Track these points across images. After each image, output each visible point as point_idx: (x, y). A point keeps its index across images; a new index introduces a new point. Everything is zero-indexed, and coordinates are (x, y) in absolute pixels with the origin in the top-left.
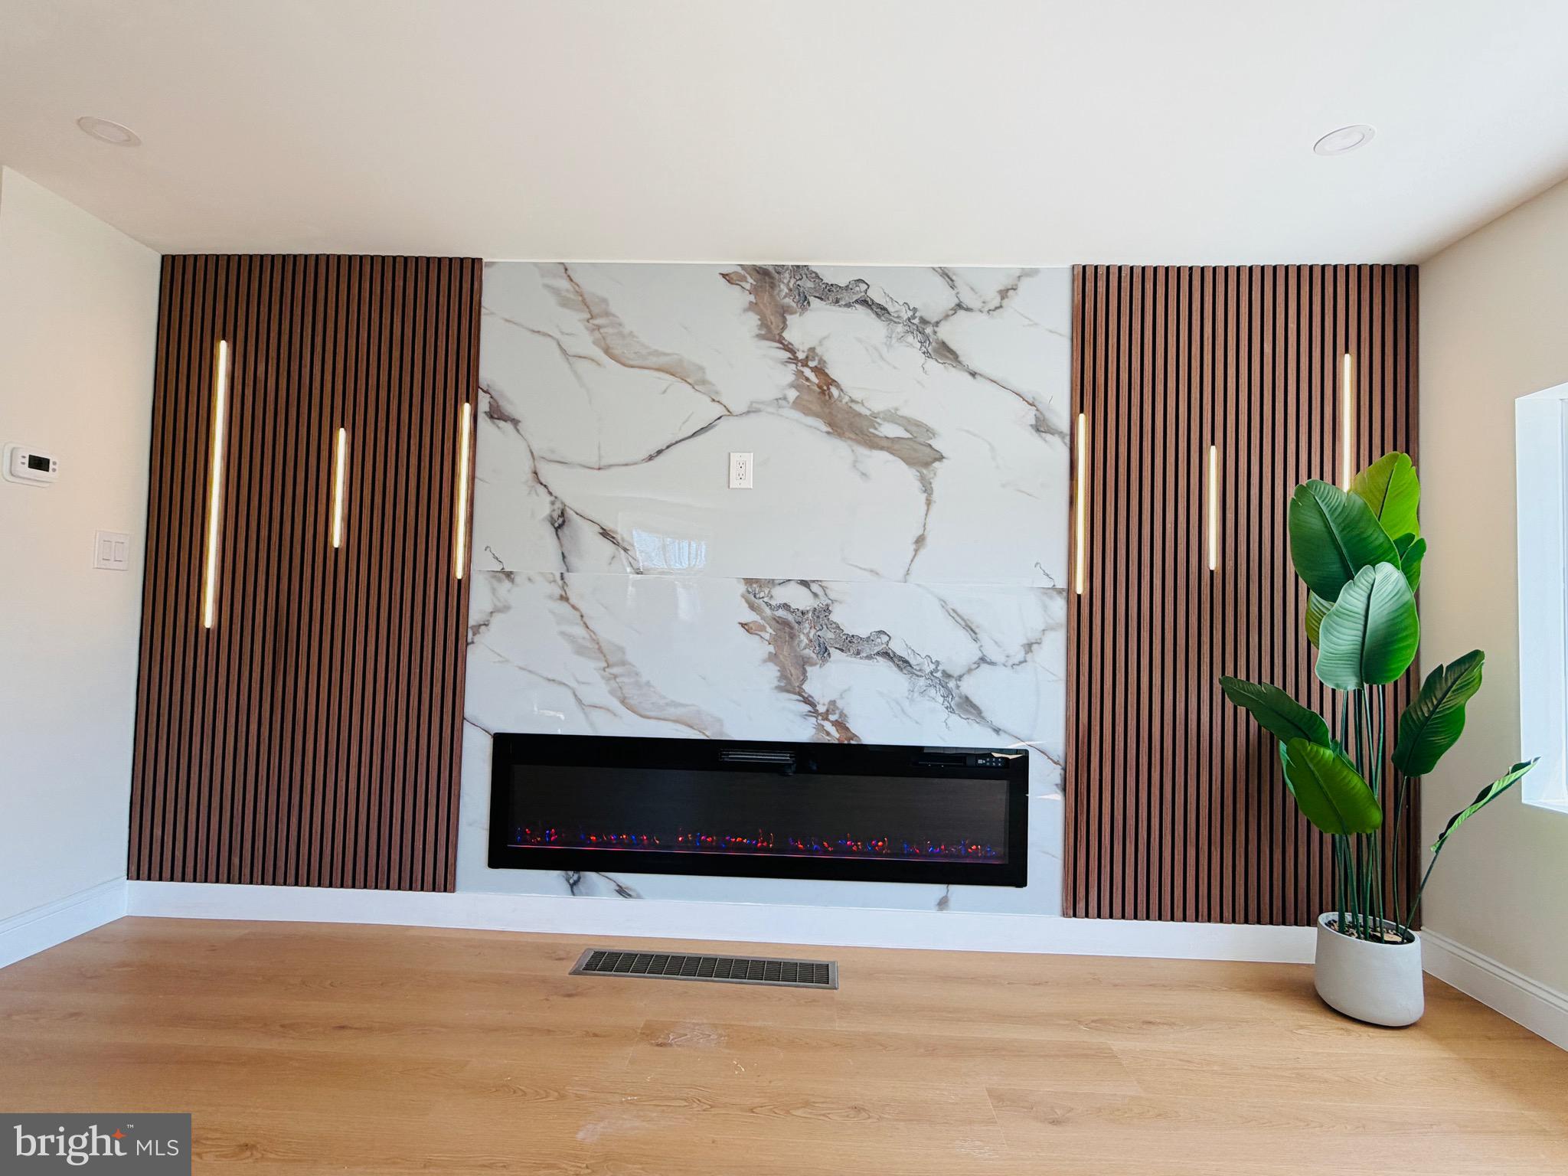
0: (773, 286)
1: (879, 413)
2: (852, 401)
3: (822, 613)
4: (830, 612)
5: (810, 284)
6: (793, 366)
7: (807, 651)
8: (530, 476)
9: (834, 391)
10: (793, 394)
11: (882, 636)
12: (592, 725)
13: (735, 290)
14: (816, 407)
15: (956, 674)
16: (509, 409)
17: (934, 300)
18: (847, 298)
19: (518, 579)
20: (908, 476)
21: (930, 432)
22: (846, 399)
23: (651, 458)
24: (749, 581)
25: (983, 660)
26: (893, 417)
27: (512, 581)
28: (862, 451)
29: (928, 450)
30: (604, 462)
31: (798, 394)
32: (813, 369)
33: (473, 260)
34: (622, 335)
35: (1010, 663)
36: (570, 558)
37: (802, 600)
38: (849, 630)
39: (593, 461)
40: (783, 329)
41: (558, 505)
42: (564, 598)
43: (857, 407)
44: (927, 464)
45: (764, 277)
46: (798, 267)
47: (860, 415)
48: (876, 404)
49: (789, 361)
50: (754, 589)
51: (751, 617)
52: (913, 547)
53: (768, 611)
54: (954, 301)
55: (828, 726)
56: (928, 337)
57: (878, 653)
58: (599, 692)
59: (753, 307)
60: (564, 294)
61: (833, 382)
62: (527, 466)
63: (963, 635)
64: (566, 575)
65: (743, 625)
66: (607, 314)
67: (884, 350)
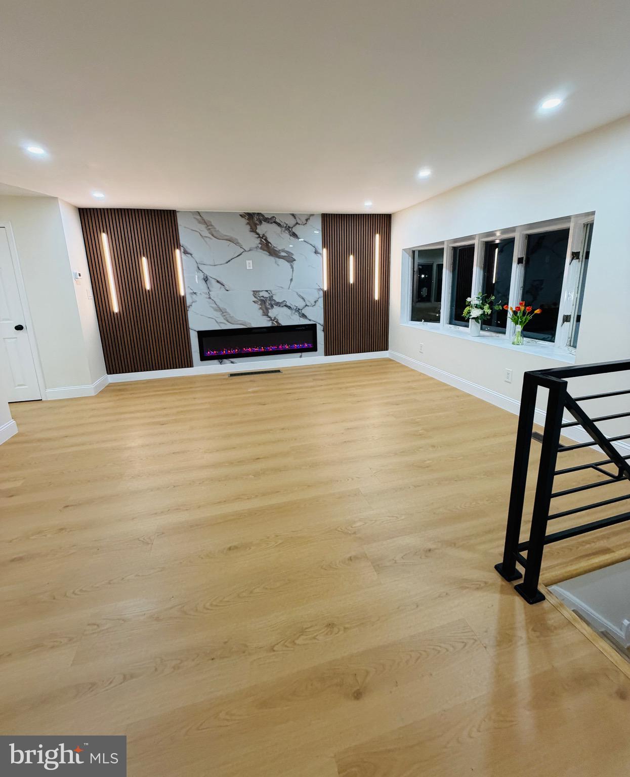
0: (253, 218)
2: (274, 247)
3: (271, 298)
4: (273, 297)
5: (262, 218)
7: (268, 306)
8: (196, 268)
9: (269, 245)
10: (260, 246)
11: (284, 302)
12: (221, 327)
13: (243, 219)
14: (265, 249)
15: (301, 309)
16: (189, 251)
17: (291, 222)
18: (271, 221)
19: (198, 294)
20: (287, 264)
21: (292, 254)
22: (272, 247)
23: (227, 262)
24: (254, 291)
25: (306, 305)
26: (284, 251)
27: (196, 295)
28: (277, 259)
29: (292, 258)
30: (216, 264)
32: (264, 239)
33: (173, 210)
34: (216, 231)
35: (312, 306)
36: (210, 288)
37: (266, 295)
38: (277, 301)
39: (212, 263)
40: (256, 229)
41: (205, 275)
42: (210, 298)
43: (276, 249)
44: (292, 262)
45: (250, 216)
46: (258, 213)
47: (276, 250)
48: (279, 248)
50: (255, 293)
51: (255, 299)
52: (290, 281)
53: (259, 298)
54: (296, 222)
55: (274, 322)
56: (290, 231)
57: (284, 306)
58: (221, 320)
59: (248, 224)
60: (199, 220)
61: (270, 243)
62: (196, 266)
63: (302, 300)
64: (210, 292)
65: (253, 301)
66: (212, 225)
67: (281, 235)
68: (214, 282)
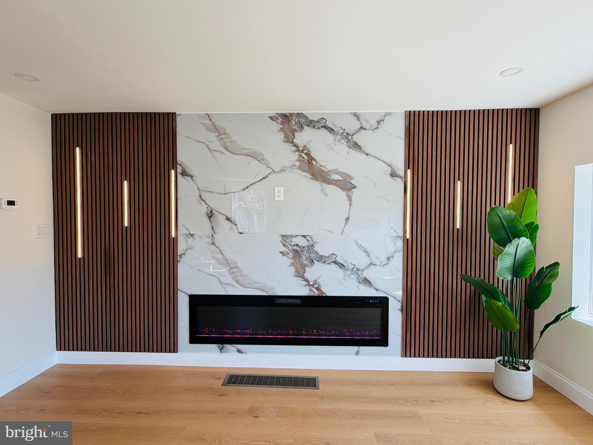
0: (289, 121)
1: (331, 170)
2: (321, 166)
3: (311, 247)
4: (314, 247)
5: (303, 120)
6: (298, 153)
7: (305, 262)
8: (198, 197)
9: (314, 162)
10: (298, 164)
11: (334, 255)
12: (226, 291)
13: (275, 123)
14: (307, 169)
15: (362, 269)
16: (189, 171)
17: (352, 125)
18: (318, 125)
19: (195, 237)
20: (342, 194)
21: (351, 177)
22: (318, 165)
23: (244, 189)
24: (283, 236)
25: (371, 263)
26: (336, 172)
27: (194, 238)
28: (325, 185)
29: (350, 184)
30: (227, 191)
31: (300, 163)
32: (306, 154)
33: (173, 113)
34: (231, 142)
35: (382, 265)
36: (215, 228)
37: (303, 242)
38: (321, 253)
39: (222, 191)
40: (294, 138)
41: (210, 208)
42: (213, 244)
43: (322, 168)
44: (350, 190)
45: (286, 118)
46: (299, 113)
47: (323, 171)
48: (330, 167)
49: (296, 151)
50: (285, 239)
51: (284, 249)
52: (344, 222)
53: (290, 247)
54: (360, 126)
55: (314, 290)
56: (349, 140)
57: (332, 262)
58: (228, 279)
59: (282, 130)
60: (208, 126)
61: (313, 159)
62: (197, 193)
63: (364, 254)
64: (214, 235)
65: (281, 252)
66: (225, 134)
67: (332, 146)
68: (221, 219)
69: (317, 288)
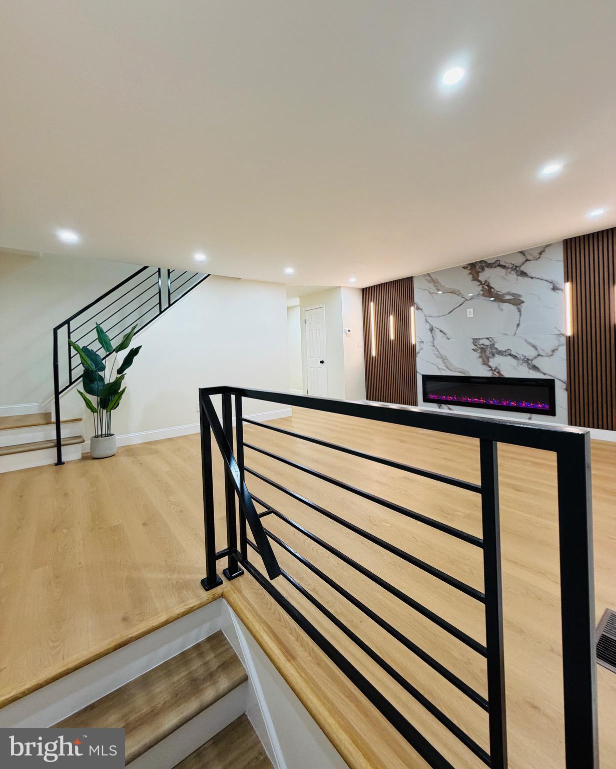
0: (475, 267)
1: (505, 293)
3: (492, 346)
4: (495, 345)
5: (484, 264)
6: (481, 285)
7: (489, 355)
8: (425, 321)
9: (492, 290)
10: (482, 293)
11: (508, 350)
12: (441, 373)
13: (466, 270)
14: (488, 295)
15: (531, 359)
16: (420, 307)
17: (519, 260)
18: (494, 265)
19: (425, 343)
21: (520, 296)
22: (496, 291)
24: (473, 339)
25: (539, 355)
26: (509, 294)
28: (501, 304)
29: (519, 301)
30: (440, 316)
32: (486, 285)
33: (411, 277)
34: (441, 286)
35: (547, 355)
36: (435, 337)
37: (487, 343)
38: (500, 349)
39: (437, 315)
40: (479, 277)
41: (431, 326)
42: (434, 346)
43: (498, 293)
44: (519, 304)
45: (472, 266)
46: (481, 260)
47: (499, 295)
48: (504, 291)
50: (475, 341)
51: (474, 347)
52: (516, 327)
53: (478, 345)
54: (525, 259)
55: (495, 373)
56: (518, 271)
57: (508, 355)
58: (442, 366)
60: (429, 280)
61: (493, 288)
62: (424, 319)
63: (533, 349)
64: (434, 341)
65: (473, 349)
66: (438, 282)
67: (505, 277)
68: (437, 331)
69: (497, 372)
